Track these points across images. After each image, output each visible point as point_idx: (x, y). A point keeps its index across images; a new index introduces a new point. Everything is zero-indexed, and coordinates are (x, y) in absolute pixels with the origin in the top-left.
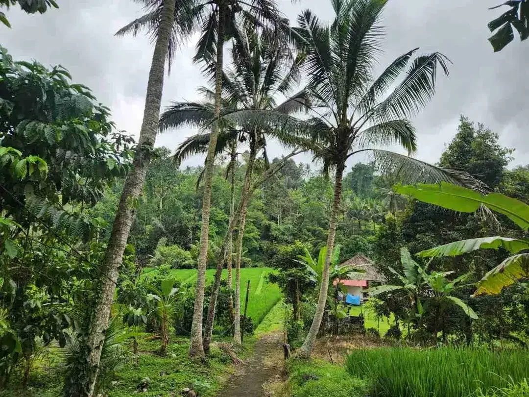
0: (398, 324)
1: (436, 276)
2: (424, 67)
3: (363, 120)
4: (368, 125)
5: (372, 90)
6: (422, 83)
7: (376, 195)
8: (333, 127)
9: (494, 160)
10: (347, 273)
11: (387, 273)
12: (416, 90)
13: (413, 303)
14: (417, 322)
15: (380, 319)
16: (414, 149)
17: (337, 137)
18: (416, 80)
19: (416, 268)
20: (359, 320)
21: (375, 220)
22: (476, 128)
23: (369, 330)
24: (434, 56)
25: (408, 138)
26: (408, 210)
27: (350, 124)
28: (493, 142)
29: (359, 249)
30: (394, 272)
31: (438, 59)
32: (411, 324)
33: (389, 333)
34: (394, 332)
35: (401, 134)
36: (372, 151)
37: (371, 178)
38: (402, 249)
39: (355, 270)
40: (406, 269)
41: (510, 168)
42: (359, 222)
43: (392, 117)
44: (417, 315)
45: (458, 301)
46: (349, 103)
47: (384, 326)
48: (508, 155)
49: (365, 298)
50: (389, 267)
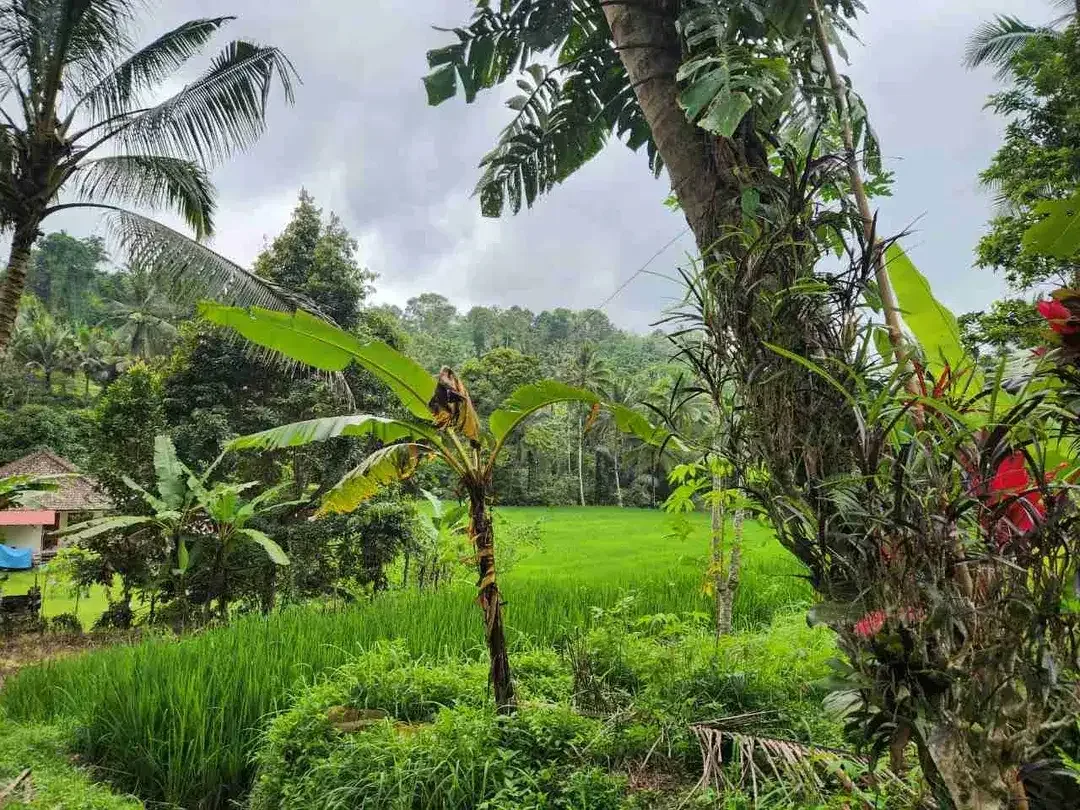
0: (128, 597)
1: (224, 493)
2: (249, 68)
3: (97, 134)
4: (110, 149)
5: (126, 68)
6: (241, 100)
7: (99, 317)
8: (12, 126)
9: (347, 285)
10: (12, 493)
11: (115, 487)
12: (228, 108)
13: (169, 549)
14: (170, 587)
16: (209, 230)
17: (23, 153)
18: (228, 87)
19: (185, 477)
20: (31, 601)
21: (91, 372)
22: (324, 220)
23: (54, 620)
24: (270, 54)
25: (198, 209)
26: (178, 360)
27: (65, 131)
28: (348, 253)
29: (41, 438)
30: (135, 487)
31: (277, 62)
32: (159, 592)
33: (104, 621)
34: (119, 616)
35: (184, 193)
36: (119, 213)
37: (90, 275)
38: (158, 439)
39: (35, 486)
40: (163, 481)
41: (369, 304)
42: (48, 374)
43: (172, 148)
44: (176, 572)
45: (259, 537)
46: (63, 78)
47: (93, 605)
48: (368, 282)
49: (48, 551)
50: (124, 477)
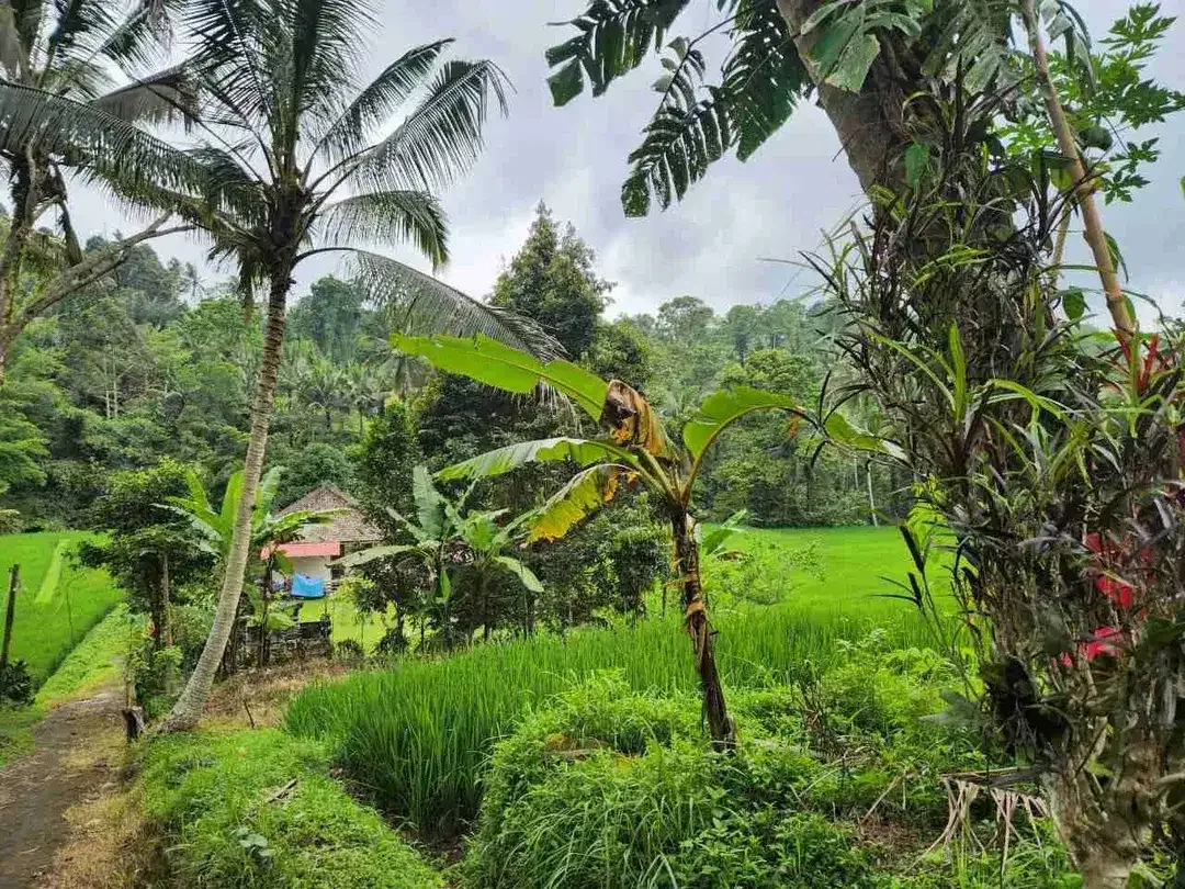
0: (401, 624)
1: (477, 521)
2: (463, 86)
3: (333, 178)
4: (344, 192)
5: (355, 110)
6: (459, 121)
8: (261, 182)
9: (585, 300)
10: (296, 527)
11: (382, 519)
12: (448, 132)
13: (432, 577)
14: (437, 614)
15: (367, 620)
16: (444, 258)
17: (271, 206)
18: (447, 112)
19: (442, 506)
20: (321, 628)
21: (363, 409)
22: (561, 233)
23: (340, 644)
24: (482, 67)
25: (433, 239)
26: (428, 393)
27: (305, 180)
28: (585, 265)
29: (325, 474)
30: (398, 517)
31: (491, 76)
32: (428, 620)
33: (382, 646)
34: (395, 640)
35: (417, 224)
36: (356, 253)
37: (357, 315)
38: (416, 469)
39: (315, 520)
40: (423, 511)
41: (609, 316)
42: (328, 413)
43: (399, 180)
44: (439, 600)
45: (513, 564)
46: (300, 128)
47: (373, 631)
48: (606, 293)
49: (336, 581)
50: (388, 508)
